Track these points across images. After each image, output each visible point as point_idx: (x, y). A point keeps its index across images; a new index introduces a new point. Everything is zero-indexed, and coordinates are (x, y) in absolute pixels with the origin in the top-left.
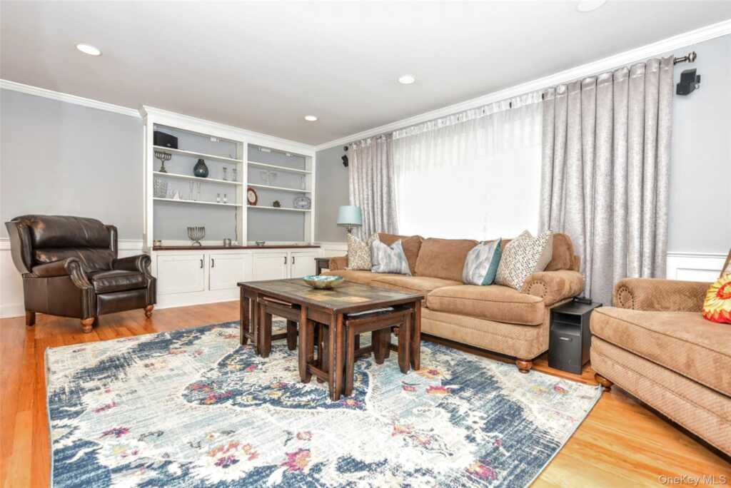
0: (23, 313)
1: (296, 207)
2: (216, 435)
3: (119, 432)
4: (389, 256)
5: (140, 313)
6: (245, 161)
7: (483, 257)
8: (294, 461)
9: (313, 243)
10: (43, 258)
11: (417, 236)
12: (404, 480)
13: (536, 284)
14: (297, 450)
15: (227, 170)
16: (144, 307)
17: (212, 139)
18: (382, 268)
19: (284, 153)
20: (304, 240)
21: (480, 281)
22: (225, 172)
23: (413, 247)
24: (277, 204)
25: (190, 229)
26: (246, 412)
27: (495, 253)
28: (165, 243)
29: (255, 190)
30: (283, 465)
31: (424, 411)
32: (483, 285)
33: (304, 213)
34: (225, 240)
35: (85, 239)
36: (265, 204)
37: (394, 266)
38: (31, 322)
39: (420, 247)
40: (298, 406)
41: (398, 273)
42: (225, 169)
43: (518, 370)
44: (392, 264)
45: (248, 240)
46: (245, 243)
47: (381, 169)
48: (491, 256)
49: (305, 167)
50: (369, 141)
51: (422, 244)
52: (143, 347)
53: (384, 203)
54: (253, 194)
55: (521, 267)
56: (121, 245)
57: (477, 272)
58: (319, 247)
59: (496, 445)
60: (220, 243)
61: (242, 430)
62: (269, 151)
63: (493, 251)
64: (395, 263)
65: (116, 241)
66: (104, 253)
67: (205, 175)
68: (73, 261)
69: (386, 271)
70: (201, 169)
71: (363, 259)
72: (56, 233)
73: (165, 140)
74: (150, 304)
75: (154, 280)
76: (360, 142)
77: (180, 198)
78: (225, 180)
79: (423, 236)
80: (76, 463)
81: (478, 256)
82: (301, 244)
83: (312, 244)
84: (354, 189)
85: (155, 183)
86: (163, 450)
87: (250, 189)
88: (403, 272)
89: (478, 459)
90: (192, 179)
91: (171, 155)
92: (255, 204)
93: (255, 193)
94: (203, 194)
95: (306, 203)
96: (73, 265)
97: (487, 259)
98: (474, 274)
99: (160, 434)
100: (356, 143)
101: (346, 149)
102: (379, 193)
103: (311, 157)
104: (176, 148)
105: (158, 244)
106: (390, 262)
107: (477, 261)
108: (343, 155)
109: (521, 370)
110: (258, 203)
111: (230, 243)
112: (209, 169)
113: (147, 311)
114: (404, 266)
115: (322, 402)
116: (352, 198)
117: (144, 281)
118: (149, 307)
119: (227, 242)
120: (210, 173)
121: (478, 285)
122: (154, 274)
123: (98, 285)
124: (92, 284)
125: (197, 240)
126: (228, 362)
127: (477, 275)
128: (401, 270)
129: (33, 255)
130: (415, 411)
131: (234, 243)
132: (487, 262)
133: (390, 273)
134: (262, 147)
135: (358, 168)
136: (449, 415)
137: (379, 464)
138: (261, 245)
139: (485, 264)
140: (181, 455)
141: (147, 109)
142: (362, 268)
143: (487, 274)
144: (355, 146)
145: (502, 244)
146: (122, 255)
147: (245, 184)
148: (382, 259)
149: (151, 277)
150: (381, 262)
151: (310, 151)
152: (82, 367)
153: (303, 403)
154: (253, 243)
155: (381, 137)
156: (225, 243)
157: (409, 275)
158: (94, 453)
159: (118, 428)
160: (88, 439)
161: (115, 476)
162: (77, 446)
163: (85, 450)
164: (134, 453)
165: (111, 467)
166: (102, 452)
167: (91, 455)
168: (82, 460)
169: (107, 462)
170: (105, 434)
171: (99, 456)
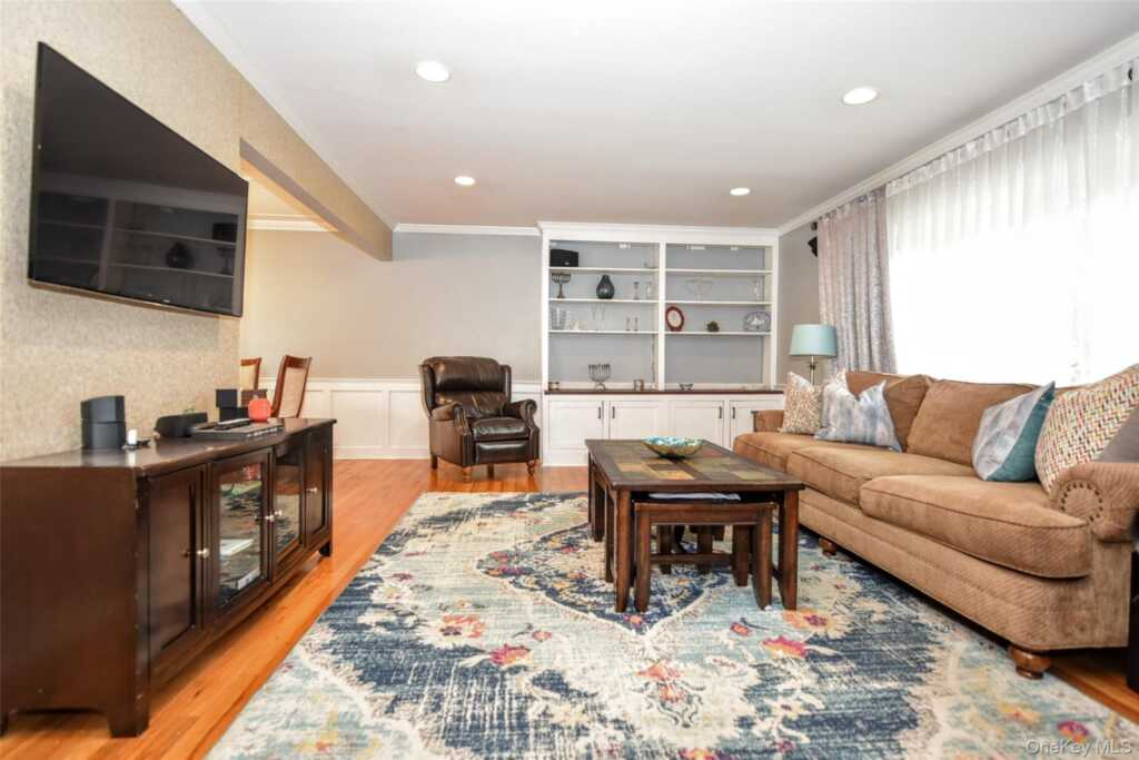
0: (429, 457)
1: (746, 330)
2: (467, 605)
3: (404, 577)
4: (849, 412)
5: (524, 467)
6: (662, 270)
7: (1004, 423)
8: (504, 654)
9: (773, 384)
10: (442, 400)
11: (920, 376)
12: (589, 722)
13: (1078, 489)
14: (518, 645)
15: (639, 286)
16: (527, 461)
17: (622, 246)
18: (833, 432)
19: (727, 248)
20: (761, 382)
21: (987, 472)
22: (636, 287)
23: (908, 399)
24: (713, 327)
25: (592, 367)
26: (515, 594)
27: (1033, 415)
28: (564, 385)
29: (681, 309)
30: (490, 653)
31: (723, 664)
32: (994, 479)
33: (762, 337)
34: (635, 381)
35: (479, 381)
36: (695, 327)
37: (856, 430)
38: (435, 465)
39: (923, 396)
40: (573, 605)
41: (869, 444)
42: (636, 283)
43: (1014, 668)
44: (853, 428)
45: (667, 380)
46: (661, 387)
47: (867, 254)
48: (1023, 421)
49: (764, 265)
50: (848, 207)
51: (930, 391)
52: (497, 505)
53: (873, 316)
54: (678, 315)
55: (1066, 449)
56: (515, 388)
57: (988, 451)
58: (781, 392)
59: (777, 747)
60: (629, 385)
61: (492, 610)
62: (702, 248)
63: (1027, 413)
64: (861, 426)
65: (510, 383)
66: (498, 397)
67: (609, 296)
68: (456, 405)
69: (843, 438)
70: (606, 289)
71: (805, 415)
72: (454, 375)
73: (563, 257)
74: (533, 458)
75: (537, 431)
76: (834, 211)
77: (580, 328)
78: (636, 299)
79: (933, 376)
80: (359, 591)
81: (996, 419)
82: (749, 387)
83: (773, 388)
84: (827, 294)
85: (552, 313)
86: (417, 603)
87: (670, 308)
88: (878, 441)
89: (720, 748)
90: (597, 303)
91: (569, 275)
92: (679, 328)
93: (680, 312)
94: (609, 321)
95: (763, 322)
96: (457, 409)
97: (1013, 426)
98: (981, 456)
99: (429, 588)
100: (828, 215)
101: (815, 226)
102: (864, 298)
103: (770, 247)
104: (576, 265)
105: (555, 386)
106: (851, 423)
107: (991, 430)
108: (810, 238)
109: (1021, 669)
110: (683, 328)
111: (642, 386)
112: (615, 286)
113: (530, 467)
114: (883, 431)
115: (602, 608)
116: (823, 310)
117: (528, 430)
118: (532, 462)
119: (639, 384)
120: (616, 292)
121: (980, 478)
122: (538, 424)
123: (478, 433)
124: (472, 431)
125: (600, 381)
126: (554, 538)
127: (986, 459)
128: (873, 437)
129: (434, 398)
130: (709, 660)
131: (647, 386)
132: (1011, 432)
133: (851, 442)
134: (690, 245)
135: (832, 257)
136: (758, 682)
137: (582, 695)
138: (686, 388)
139: (1006, 437)
140: (425, 612)
141: (543, 224)
142: (803, 430)
143: (1008, 459)
144: (826, 220)
145: (1050, 394)
146: (515, 398)
147: (662, 302)
148: (834, 416)
149: (534, 426)
150: (831, 422)
151: (769, 238)
152: (431, 514)
153: (579, 603)
154: (675, 386)
155: (865, 197)
156: (635, 386)
157: (897, 451)
158: (375, 587)
159: (407, 573)
160: (381, 575)
161: (370, 609)
162: (370, 579)
163: (373, 584)
164: (398, 598)
165: (374, 602)
166: (380, 589)
167: (371, 589)
168: (364, 590)
169: (376, 597)
170: (395, 575)
171: (375, 591)
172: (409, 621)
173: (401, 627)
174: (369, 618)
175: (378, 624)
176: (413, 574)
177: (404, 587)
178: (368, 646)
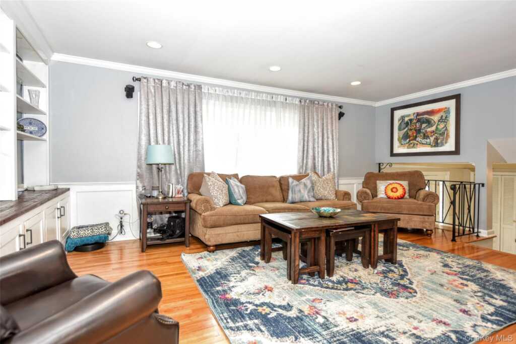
50: (173, 83)
80: (500, 317)
99: (456, 300)
158: (489, 314)
159: (461, 314)
160: (480, 319)
161: (497, 305)
162: (489, 321)
163: (489, 317)
164: (478, 304)
165: (493, 307)
166: (486, 312)
167: (491, 315)
168: (497, 316)
169: (491, 309)
170: (470, 315)
171: (490, 312)
172: (479, 294)
173: (485, 294)
174: (499, 303)
175: (496, 299)
176: (458, 311)
177: (470, 306)
178: (505, 294)
